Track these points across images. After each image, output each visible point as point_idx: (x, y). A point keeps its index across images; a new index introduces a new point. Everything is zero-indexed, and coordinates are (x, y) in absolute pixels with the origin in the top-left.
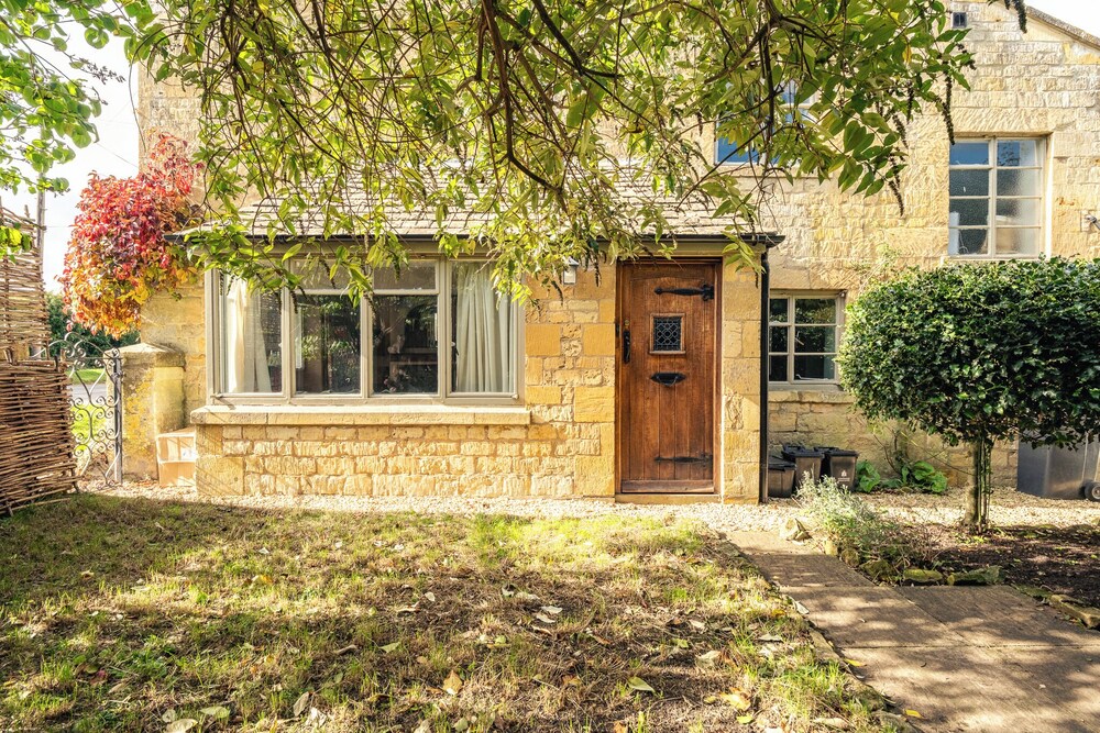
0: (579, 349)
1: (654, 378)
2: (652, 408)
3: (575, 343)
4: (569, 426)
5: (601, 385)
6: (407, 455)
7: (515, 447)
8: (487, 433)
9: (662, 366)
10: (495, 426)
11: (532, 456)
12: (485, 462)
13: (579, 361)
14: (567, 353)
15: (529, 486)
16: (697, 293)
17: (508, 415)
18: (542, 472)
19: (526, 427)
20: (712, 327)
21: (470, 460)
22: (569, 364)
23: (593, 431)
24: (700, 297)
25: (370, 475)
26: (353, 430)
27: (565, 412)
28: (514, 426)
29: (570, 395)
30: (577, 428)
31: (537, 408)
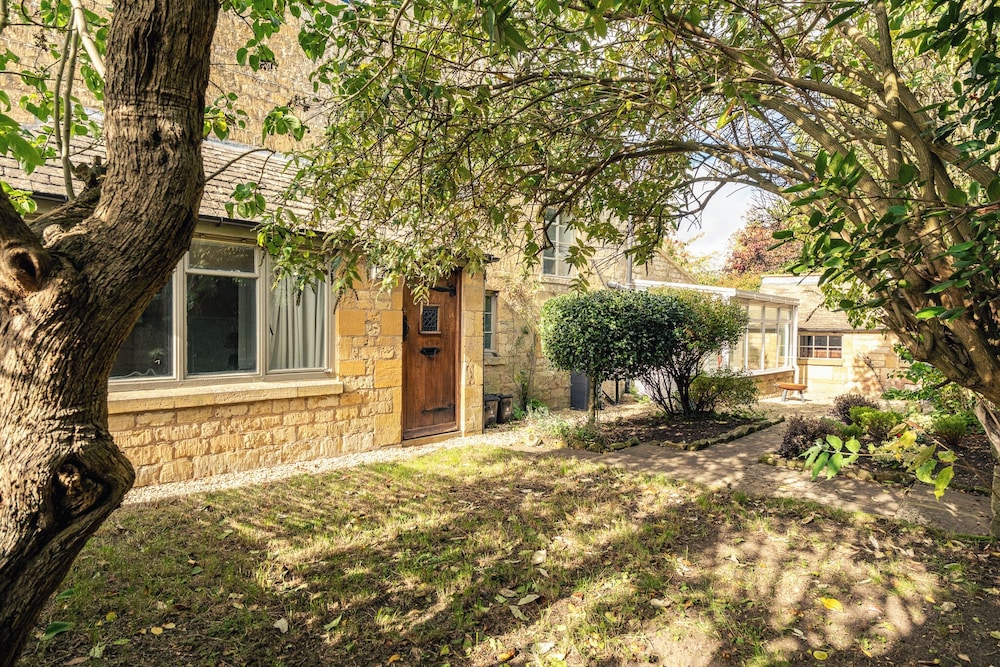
0: (378, 330)
1: (422, 352)
2: (421, 374)
3: (375, 325)
4: (371, 392)
5: (392, 358)
6: (231, 432)
7: (331, 412)
8: (306, 404)
9: (427, 343)
10: (313, 397)
11: (342, 420)
12: (305, 430)
13: (378, 340)
14: (370, 333)
15: (341, 444)
16: (446, 290)
17: (325, 386)
18: (351, 432)
19: (339, 395)
20: (455, 315)
21: (291, 430)
22: (370, 343)
23: (387, 394)
24: (448, 293)
25: (190, 458)
26: (172, 414)
27: (368, 381)
28: (329, 396)
29: (371, 367)
30: (376, 393)
31: (347, 379)
